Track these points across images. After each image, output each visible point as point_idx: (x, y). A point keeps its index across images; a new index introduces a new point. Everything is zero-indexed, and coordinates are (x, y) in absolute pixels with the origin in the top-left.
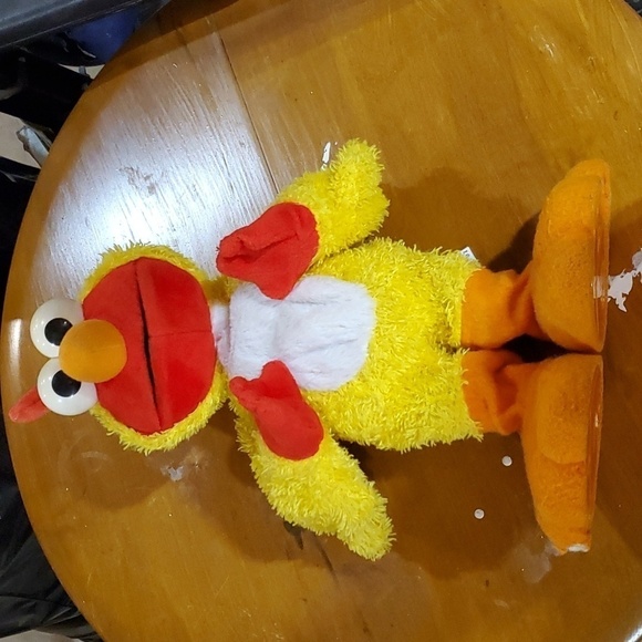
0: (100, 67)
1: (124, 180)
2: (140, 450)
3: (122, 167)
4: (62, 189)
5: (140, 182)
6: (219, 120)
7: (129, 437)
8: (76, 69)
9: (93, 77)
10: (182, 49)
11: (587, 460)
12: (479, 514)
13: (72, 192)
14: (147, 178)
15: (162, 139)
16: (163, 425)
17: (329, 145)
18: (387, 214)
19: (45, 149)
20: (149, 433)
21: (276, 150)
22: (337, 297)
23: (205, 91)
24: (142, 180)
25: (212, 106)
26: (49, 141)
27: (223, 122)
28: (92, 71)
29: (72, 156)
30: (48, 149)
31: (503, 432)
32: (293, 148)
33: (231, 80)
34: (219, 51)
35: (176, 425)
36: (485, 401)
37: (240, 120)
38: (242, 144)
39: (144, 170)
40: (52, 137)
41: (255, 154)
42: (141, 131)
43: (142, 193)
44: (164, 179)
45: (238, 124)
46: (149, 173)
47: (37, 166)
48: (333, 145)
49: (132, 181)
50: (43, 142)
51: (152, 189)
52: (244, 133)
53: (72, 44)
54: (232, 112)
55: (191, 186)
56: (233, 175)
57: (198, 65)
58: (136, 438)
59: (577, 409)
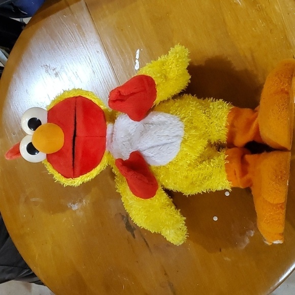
0: (30, 18)
1: (43, 71)
2: (62, 184)
3: (42, 65)
4: (15, 76)
5: (51, 71)
6: (86, 41)
7: (58, 177)
8: (18, 20)
9: (26, 23)
10: (67, 8)
11: (285, 202)
12: (215, 219)
13: (19, 77)
14: (54, 70)
15: (61, 51)
16: (74, 176)
17: (138, 50)
18: (190, 81)
19: (6, 58)
20: (67, 178)
21: (113, 54)
22: (166, 122)
23: (79, 27)
24: (52, 71)
25: (83, 35)
26: (8, 54)
27: (88, 42)
28: (26, 20)
29: (18, 61)
30: (7, 58)
31: (241, 187)
32: (122, 52)
33: (91, 22)
34: (85, 8)
35: (81, 176)
36: (235, 172)
37: (96, 40)
38: (98, 52)
39: (53, 66)
40: (9, 52)
41: (104, 56)
42: (50, 48)
43: (52, 77)
44: (62, 69)
45: (95, 43)
46: (55, 67)
47: (2, 66)
48: (140, 50)
49: (47, 71)
50: (4, 54)
51: (56, 74)
52: (98, 47)
53: (16, 8)
54: (92, 37)
55: (75, 73)
56: (94, 67)
57: (75, 15)
58: (61, 178)
59: (281, 178)
